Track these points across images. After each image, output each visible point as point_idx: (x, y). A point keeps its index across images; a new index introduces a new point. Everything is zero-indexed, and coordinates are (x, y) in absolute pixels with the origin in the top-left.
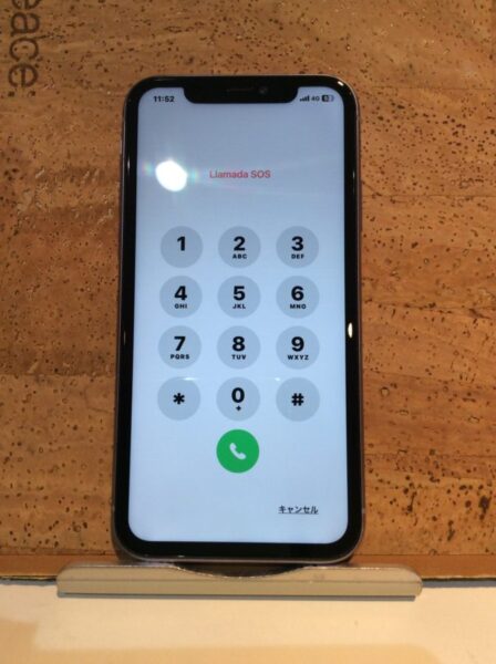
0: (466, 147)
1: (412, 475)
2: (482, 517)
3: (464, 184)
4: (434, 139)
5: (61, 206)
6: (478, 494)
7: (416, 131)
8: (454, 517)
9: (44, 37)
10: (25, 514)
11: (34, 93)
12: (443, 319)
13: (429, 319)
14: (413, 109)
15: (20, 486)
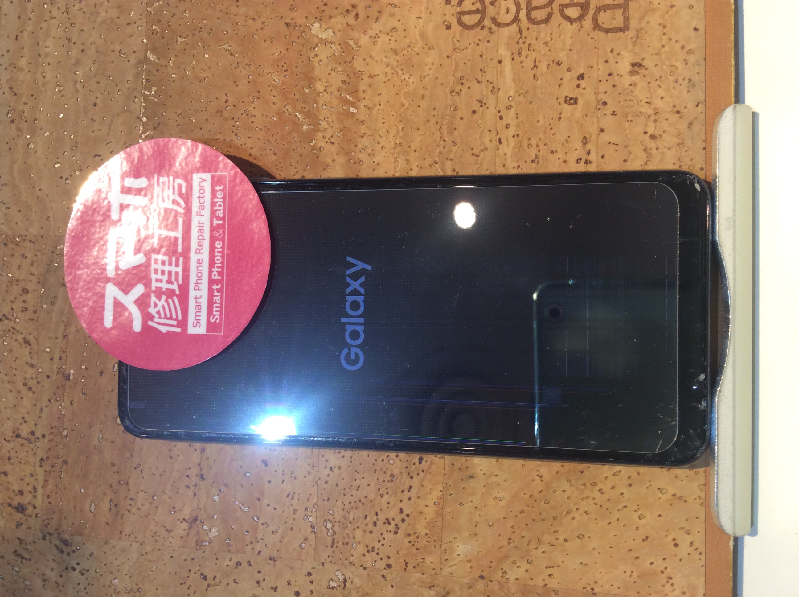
0: (371, 532)
1: (46, 440)
2: (10, 505)
3: (329, 525)
4: (382, 496)
5: (317, 72)
6: (29, 503)
7: (392, 475)
8: (10, 478)
9: (521, 31)
10: (23, 63)
11: (448, 27)
12: (189, 487)
13: (188, 473)
14: (418, 474)
15: (47, 55)
